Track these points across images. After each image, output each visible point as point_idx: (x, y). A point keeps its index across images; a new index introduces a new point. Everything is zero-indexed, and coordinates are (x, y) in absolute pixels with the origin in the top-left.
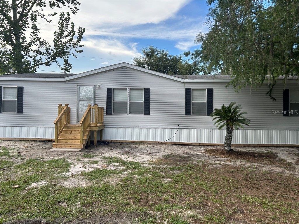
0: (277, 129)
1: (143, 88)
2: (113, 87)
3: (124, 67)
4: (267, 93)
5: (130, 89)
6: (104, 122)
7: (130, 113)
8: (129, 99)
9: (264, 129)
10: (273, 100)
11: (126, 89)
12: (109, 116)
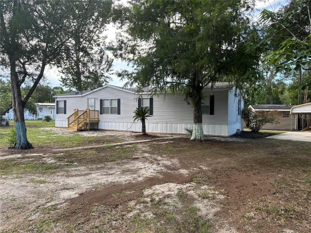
0: (190, 123)
1: (117, 99)
2: (103, 99)
3: (107, 87)
4: (185, 99)
5: (111, 100)
6: (99, 119)
7: (111, 113)
8: (110, 106)
9: (182, 123)
10: (188, 104)
11: (109, 100)
12: (102, 115)
